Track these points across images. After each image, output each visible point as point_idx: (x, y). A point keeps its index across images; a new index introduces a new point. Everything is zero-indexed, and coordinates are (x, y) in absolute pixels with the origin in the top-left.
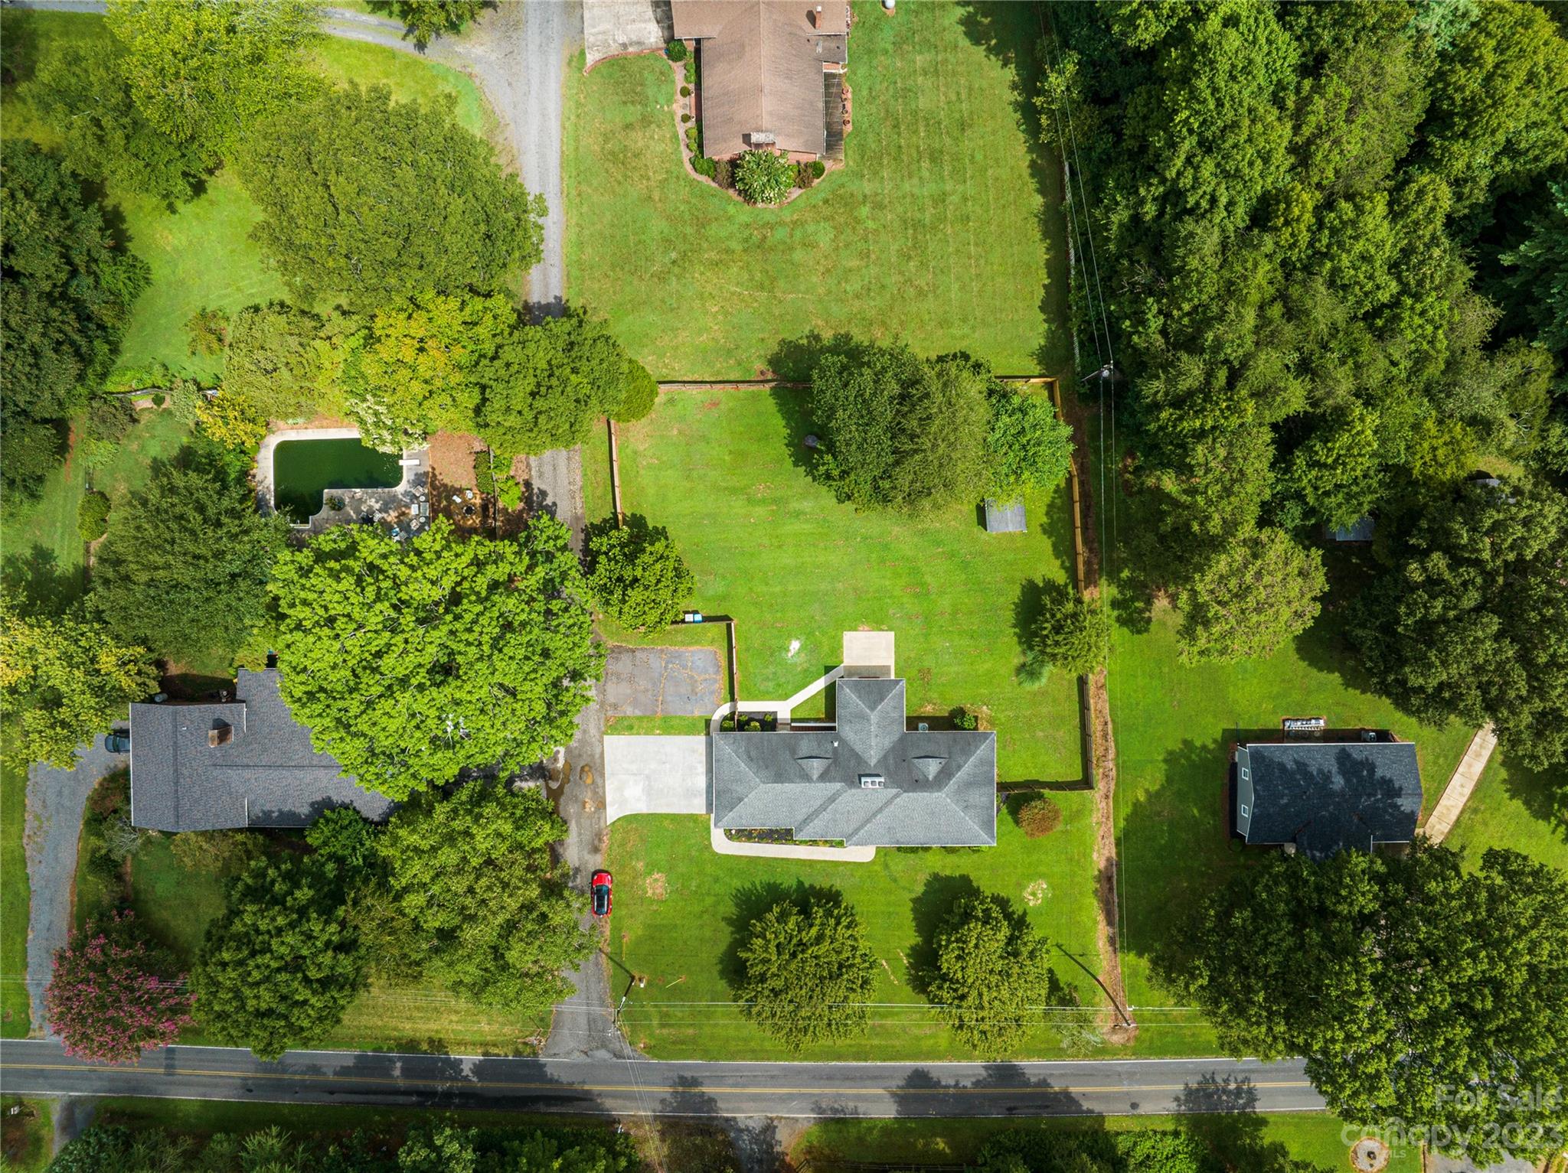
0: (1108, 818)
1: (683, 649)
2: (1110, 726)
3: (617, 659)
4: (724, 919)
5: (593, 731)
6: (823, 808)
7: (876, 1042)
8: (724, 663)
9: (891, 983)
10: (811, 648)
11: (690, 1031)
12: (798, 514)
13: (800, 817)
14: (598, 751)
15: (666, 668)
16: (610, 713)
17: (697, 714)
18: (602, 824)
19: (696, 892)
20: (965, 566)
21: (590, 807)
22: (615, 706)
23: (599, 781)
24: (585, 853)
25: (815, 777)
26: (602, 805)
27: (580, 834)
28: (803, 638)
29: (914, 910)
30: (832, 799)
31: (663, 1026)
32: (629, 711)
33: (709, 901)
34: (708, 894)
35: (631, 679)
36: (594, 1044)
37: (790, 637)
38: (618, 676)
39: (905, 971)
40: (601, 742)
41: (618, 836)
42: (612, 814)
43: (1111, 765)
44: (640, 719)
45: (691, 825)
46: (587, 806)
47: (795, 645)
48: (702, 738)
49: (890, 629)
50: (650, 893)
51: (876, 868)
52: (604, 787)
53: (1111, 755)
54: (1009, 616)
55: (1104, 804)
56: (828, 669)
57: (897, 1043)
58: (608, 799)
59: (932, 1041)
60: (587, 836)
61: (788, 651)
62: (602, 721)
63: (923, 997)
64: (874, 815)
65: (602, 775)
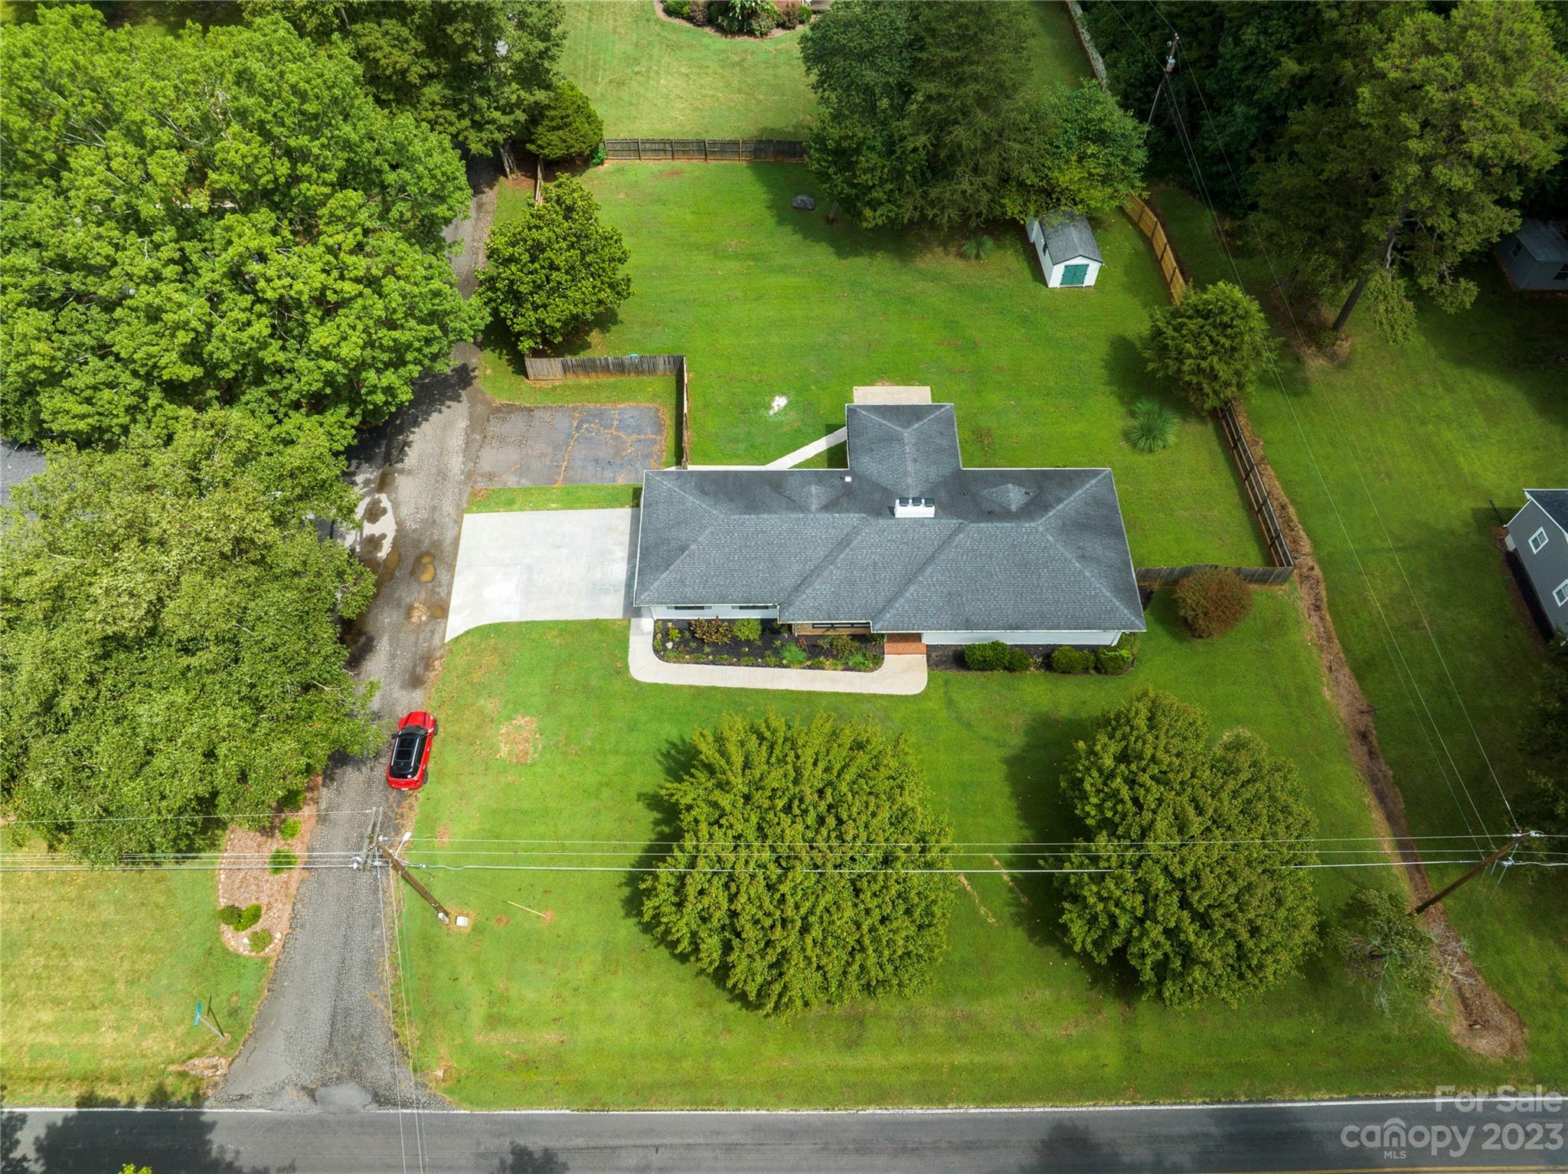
0: (1329, 639)
1: (609, 406)
2: (1291, 510)
3: (504, 420)
4: (641, 796)
5: (448, 508)
6: (829, 559)
7: (962, 1057)
8: (669, 421)
9: (983, 923)
10: (802, 405)
11: (549, 1037)
12: (783, 270)
13: (789, 582)
14: (450, 535)
15: (578, 428)
16: (480, 486)
17: (621, 481)
18: (437, 641)
19: (591, 749)
20: (1024, 320)
21: (420, 615)
22: (490, 477)
23: (443, 576)
24: (396, 687)
25: (813, 507)
26: (440, 610)
27: (393, 656)
28: (792, 393)
29: (1013, 778)
30: (844, 543)
31: (494, 1021)
32: (511, 481)
33: (615, 763)
34: (616, 752)
35: (521, 443)
36: (334, 1070)
37: (772, 394)
38: (502, 440)
39: (1006, 896)
40: (459, 523)
41: (460, 661)
42: (456, 624)
43: (1310, 562)
44: (526, 491)
45: (596, 636)
46: (416, 614)
47: (780, 402)
48: (626, 512)
49: (923, 383)
50: (504, 750)
51: (932, 705)
52: (450, 585)
53: (1306, 546)
54: (1099, 372)
55: (1316, 620)
56: (830, 429)
57: (1007, 1058)
58: (455, 602)
59: (1084, 1056)
60: (404, 661)
61: (769, 407)
62: (464, 499)
63: (1052, 950)
64: (921, 569)
65: (451, 568)
